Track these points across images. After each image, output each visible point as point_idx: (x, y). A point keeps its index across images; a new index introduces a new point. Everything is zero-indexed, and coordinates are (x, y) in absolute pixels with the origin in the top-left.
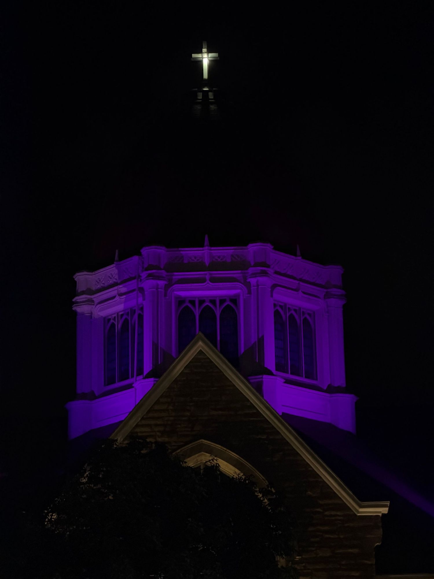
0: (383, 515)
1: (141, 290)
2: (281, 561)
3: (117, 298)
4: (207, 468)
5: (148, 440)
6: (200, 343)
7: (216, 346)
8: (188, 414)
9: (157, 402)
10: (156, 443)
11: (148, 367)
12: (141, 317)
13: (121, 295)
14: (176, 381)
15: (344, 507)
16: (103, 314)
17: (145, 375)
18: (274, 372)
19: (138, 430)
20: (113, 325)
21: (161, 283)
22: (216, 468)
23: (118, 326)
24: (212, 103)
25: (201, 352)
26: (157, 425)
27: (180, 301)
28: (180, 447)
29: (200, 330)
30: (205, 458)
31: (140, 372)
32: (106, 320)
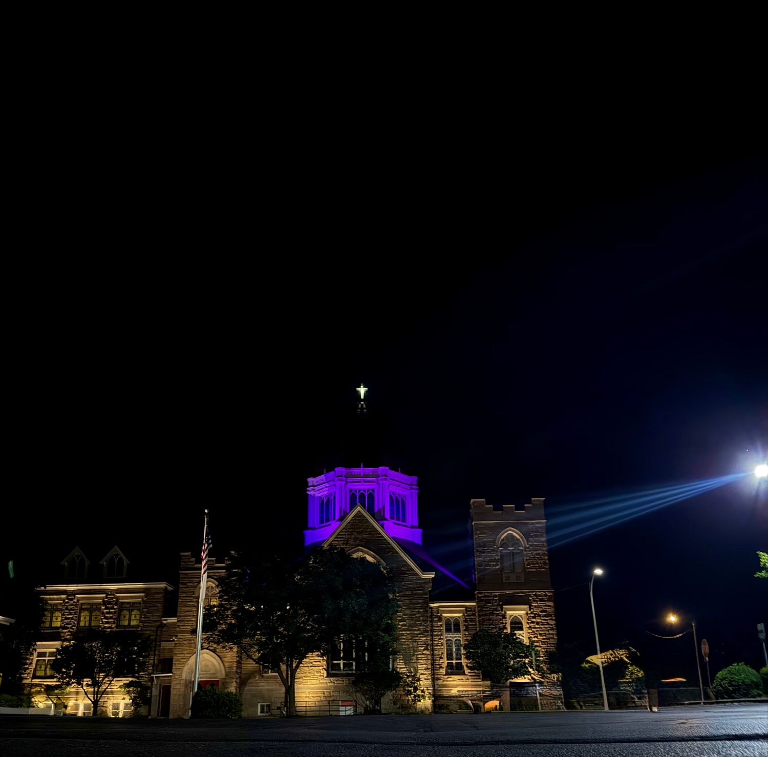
0: (433, 578)
1: (335, 485)
2: (391, 596)
3: (325, 489)
4: (361, 558)
5: (337, 547)
6: (359, 507)
7: (365, 509)
8: (354, 536)
9: (341, 532)
10: (340, 548)
11: (337, 517)
12: (335, 497)
13: (326, 487)
14: (349, 523)
15: (417, 574)
16: (319, 495)
17: (336, 520)
18: (389, 520)
19: (333, 542)
20: (323, 500)
21: (344, 483)
22: (365, 558)
23: (325, 500)
24: (365, 409)
25: (359, 511)
26: (340, 541)
27: (351, 491)
28: (350, 550)
29: (359, 502)
30: (360, 554)
31: (334, 519)
32: (320, 497)
